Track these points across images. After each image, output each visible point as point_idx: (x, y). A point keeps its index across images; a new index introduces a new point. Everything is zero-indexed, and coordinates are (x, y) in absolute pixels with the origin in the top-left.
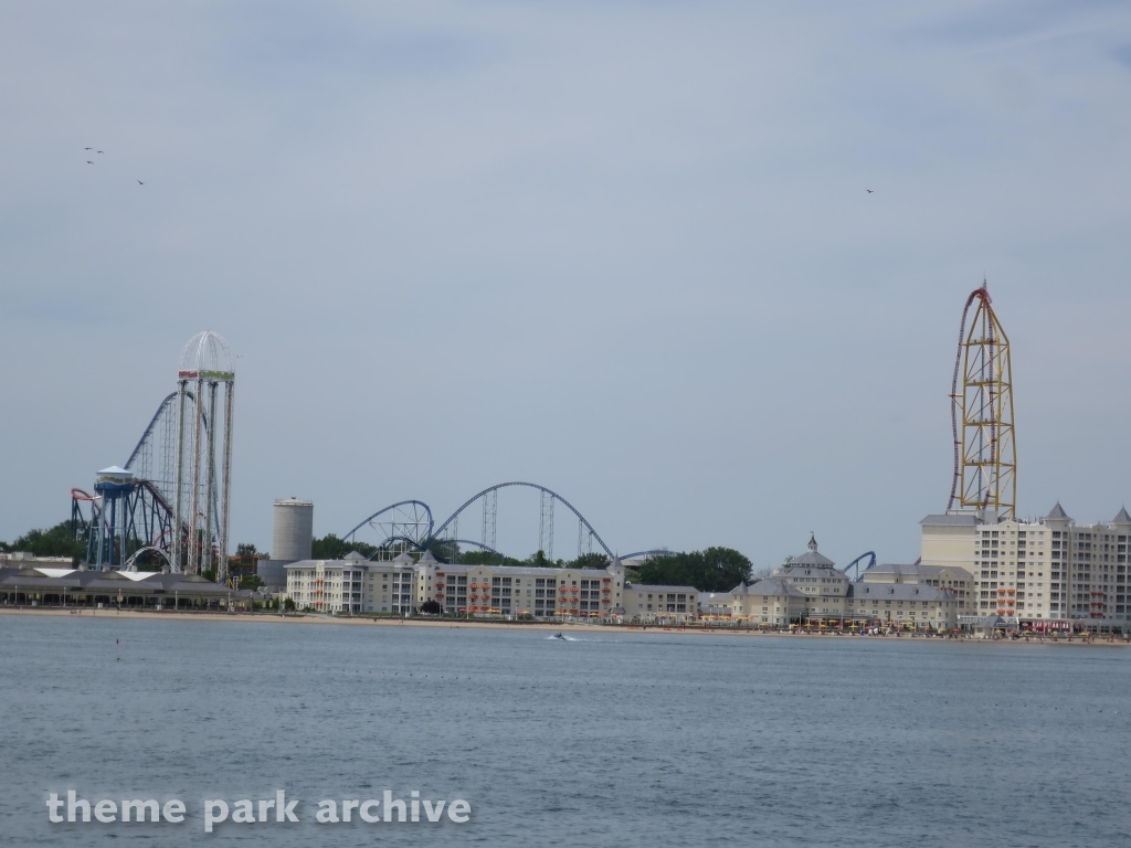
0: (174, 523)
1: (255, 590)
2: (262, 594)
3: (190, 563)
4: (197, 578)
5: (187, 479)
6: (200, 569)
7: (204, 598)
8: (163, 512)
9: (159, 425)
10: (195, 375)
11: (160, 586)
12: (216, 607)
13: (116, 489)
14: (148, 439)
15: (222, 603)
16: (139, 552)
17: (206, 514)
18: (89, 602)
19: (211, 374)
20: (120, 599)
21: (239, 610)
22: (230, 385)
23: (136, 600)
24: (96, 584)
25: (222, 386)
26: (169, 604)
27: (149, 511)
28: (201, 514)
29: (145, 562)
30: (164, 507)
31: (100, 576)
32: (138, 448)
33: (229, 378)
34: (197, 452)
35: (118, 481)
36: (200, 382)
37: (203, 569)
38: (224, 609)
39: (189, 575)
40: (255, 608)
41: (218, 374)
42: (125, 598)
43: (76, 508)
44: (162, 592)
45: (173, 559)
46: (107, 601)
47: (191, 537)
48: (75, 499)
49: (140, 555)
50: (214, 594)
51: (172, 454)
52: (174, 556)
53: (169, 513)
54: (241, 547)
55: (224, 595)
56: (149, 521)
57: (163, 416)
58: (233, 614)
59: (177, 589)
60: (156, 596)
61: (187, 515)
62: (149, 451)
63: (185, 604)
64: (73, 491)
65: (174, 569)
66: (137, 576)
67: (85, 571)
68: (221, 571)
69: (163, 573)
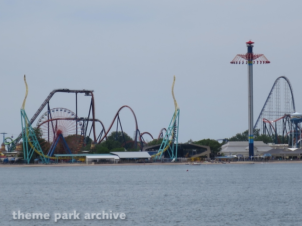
14: (271, 96)
62: (272, 101)
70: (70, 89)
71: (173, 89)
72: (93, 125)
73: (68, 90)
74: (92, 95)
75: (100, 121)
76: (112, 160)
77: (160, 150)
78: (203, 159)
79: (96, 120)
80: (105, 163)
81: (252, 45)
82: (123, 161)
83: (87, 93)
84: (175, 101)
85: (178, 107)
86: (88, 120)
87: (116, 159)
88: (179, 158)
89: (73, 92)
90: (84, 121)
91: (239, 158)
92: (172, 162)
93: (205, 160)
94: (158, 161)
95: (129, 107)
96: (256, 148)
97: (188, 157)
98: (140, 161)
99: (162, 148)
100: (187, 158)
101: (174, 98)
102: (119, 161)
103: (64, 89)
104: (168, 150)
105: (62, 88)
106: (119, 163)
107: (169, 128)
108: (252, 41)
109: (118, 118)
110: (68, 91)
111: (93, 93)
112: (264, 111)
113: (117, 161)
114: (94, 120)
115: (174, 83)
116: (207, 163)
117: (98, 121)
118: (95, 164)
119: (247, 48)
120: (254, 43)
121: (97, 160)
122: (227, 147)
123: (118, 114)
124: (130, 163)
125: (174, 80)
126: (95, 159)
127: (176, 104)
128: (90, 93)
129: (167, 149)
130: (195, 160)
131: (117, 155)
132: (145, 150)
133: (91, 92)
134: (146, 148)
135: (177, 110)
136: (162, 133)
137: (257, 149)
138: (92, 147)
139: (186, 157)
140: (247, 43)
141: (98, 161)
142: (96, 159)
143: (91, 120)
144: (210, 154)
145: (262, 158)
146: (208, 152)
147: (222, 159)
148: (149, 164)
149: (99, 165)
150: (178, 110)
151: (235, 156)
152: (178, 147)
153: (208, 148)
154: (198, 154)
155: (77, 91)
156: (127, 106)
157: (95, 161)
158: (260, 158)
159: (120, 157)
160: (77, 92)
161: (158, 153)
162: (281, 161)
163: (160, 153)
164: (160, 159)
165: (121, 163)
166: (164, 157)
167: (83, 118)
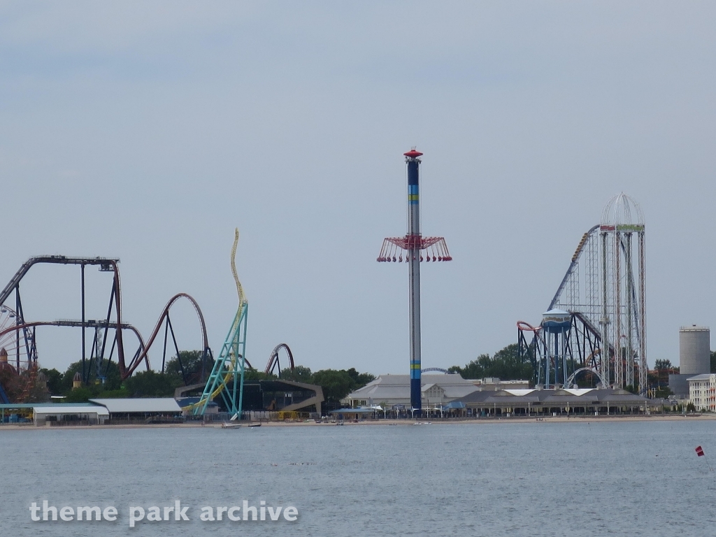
0: (602, 346)
1: (666, 398)
2: (671, 401)
3: (616, 380)
4: (622, 392)
5: (610, 302)
6: (625, 383)
7: (628, 406)
8: (593, 338)
9: (583, 256)
10: (612, 228)
11: (595, 398)
12: (637, 412)
13: (557, 326)
14: (574, 269)
15: (642, 409)
16: (577, 372)
17: (628, 336)
18: (546, 412)
19: (626, 227)
20: (567, 409)
21: (653, 413)
22: (642, 235)
23: (579, 410)
24: (550, 399)
25: (635, 235)
26: (603, 411)
27: (581, 338)
28: (624, 336)
29: (582, 381)
30: (594, 332)
31: (553, 394)
32: (566, 277)
33: (640, 230)
34: (618, 278)
35: (558, 320)
36: (618, 234)
37: (628, 384)
38: (642, 413)
39: (616, 390)
40: (666, 411)
41: (631, 227)
42: (571, 409)
43: (521, 338)
44: (598, 403)
45: (603, 377)
46: (558, 411)
47: (616, 357)
48: (520, 329)
49: (577, 374)
50: (635, 402)
51: (596, 280)
52: (603, 373)
53: (597, 337)
54: (657, 362)
55: (643, 403)
56: (581, 346)
57: (586, 247)
58: (649, 416)
59: (608, 401)
60: (593, 406)
61: (612, 339)
62: (576, 280)
63: (614, 411)
64: (518, 323)
65: (604, 384)
66: (579, 392)
67: (542, 391)
68: (642, 384)
69: (597, 389)
70: (68, 256)
71: (233, 258)
72: (119, 337)
73: (63, 258)
74: (116, 270)
75: (133, 329)
76: (91, 417)
77: (204, 394)
78: (304, 414)
79: (126, 327)
80: (75, 424)
81: (417, 158)
82: (117, 418)
83: (106, 264)
84: (239, 285)
85: (245, 298)
86: (106, 325)
87: (100, 415)
88: (247, 413)
89: (76, 263)
90: (96, 329)
91: (385, 411)
92: (233, 422)
93: (308, 417)
94: (199, 419)
95: (190, 298)
96: (442, 389)
97: (274, 409)
98: (155, 419)
99: (208, 391)
100: (271, 413)
101: (236, 277)
102: (108, 418)
103: (53, 257)
104: (222, 394)
105: (49, 254)
106: (107, 422)
107: (225, 345)
108: (418, 151)
109: (168, 320)
110: (63, 260)
111: (118, 265)
112: (558, 303)
113: (103, 419)
114: (120, 327)
115: (236, 243)
116: (313, 422)
117: (129, 328)
118: (52, 425)
119: (407, 165)
120: (421, 154)
121: (56, 417)
122: (376, 388)
123: (166, 313)
124: (132, 423)
125: (237, 237)
126: (52, 415)
127: (240, 292)
128: (111, 266)
129: (221, 391)
130: (287, 416)
131: (105, 406)
132: (180, 394)
133: (114, 262)
134: (183, 390)
135: (243, 306)
136: (277, 355)
137: (443, 391)
138: (75, 388)
139: (270, 410)
140: (407, 155)
141: (59, 419)
142: (54, 415)
143: (114, 326)
144: (322, 403)
145: (438, 412)
146: (317, 399)
147: (346, 414)
148: (169, 425)
149: (61, 427)
150: (245, 305)
151: (379, 408)
152: (244, 387)
153: (318, 390)
154: (296, 403)
155: (83, 260)
156: (185, 295)
157: (52, 419)
158: (432, 412)
159: (110, 411)
160: (83, 263)
161: (200, 402)
162: (482, 419)
163: (205, 402)
164: (204, 413)
165: (114, 423)
166: (219, 410)
167: (94, 322)
